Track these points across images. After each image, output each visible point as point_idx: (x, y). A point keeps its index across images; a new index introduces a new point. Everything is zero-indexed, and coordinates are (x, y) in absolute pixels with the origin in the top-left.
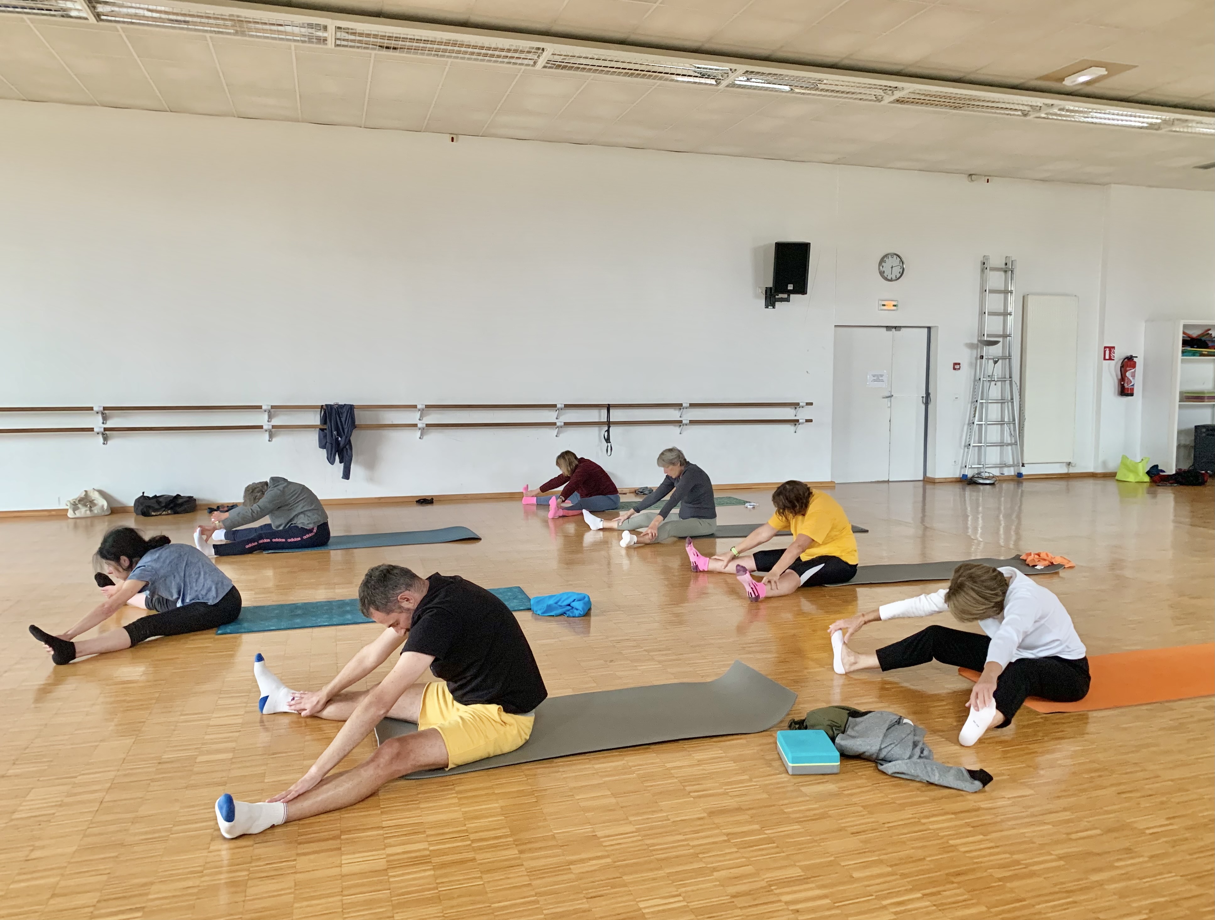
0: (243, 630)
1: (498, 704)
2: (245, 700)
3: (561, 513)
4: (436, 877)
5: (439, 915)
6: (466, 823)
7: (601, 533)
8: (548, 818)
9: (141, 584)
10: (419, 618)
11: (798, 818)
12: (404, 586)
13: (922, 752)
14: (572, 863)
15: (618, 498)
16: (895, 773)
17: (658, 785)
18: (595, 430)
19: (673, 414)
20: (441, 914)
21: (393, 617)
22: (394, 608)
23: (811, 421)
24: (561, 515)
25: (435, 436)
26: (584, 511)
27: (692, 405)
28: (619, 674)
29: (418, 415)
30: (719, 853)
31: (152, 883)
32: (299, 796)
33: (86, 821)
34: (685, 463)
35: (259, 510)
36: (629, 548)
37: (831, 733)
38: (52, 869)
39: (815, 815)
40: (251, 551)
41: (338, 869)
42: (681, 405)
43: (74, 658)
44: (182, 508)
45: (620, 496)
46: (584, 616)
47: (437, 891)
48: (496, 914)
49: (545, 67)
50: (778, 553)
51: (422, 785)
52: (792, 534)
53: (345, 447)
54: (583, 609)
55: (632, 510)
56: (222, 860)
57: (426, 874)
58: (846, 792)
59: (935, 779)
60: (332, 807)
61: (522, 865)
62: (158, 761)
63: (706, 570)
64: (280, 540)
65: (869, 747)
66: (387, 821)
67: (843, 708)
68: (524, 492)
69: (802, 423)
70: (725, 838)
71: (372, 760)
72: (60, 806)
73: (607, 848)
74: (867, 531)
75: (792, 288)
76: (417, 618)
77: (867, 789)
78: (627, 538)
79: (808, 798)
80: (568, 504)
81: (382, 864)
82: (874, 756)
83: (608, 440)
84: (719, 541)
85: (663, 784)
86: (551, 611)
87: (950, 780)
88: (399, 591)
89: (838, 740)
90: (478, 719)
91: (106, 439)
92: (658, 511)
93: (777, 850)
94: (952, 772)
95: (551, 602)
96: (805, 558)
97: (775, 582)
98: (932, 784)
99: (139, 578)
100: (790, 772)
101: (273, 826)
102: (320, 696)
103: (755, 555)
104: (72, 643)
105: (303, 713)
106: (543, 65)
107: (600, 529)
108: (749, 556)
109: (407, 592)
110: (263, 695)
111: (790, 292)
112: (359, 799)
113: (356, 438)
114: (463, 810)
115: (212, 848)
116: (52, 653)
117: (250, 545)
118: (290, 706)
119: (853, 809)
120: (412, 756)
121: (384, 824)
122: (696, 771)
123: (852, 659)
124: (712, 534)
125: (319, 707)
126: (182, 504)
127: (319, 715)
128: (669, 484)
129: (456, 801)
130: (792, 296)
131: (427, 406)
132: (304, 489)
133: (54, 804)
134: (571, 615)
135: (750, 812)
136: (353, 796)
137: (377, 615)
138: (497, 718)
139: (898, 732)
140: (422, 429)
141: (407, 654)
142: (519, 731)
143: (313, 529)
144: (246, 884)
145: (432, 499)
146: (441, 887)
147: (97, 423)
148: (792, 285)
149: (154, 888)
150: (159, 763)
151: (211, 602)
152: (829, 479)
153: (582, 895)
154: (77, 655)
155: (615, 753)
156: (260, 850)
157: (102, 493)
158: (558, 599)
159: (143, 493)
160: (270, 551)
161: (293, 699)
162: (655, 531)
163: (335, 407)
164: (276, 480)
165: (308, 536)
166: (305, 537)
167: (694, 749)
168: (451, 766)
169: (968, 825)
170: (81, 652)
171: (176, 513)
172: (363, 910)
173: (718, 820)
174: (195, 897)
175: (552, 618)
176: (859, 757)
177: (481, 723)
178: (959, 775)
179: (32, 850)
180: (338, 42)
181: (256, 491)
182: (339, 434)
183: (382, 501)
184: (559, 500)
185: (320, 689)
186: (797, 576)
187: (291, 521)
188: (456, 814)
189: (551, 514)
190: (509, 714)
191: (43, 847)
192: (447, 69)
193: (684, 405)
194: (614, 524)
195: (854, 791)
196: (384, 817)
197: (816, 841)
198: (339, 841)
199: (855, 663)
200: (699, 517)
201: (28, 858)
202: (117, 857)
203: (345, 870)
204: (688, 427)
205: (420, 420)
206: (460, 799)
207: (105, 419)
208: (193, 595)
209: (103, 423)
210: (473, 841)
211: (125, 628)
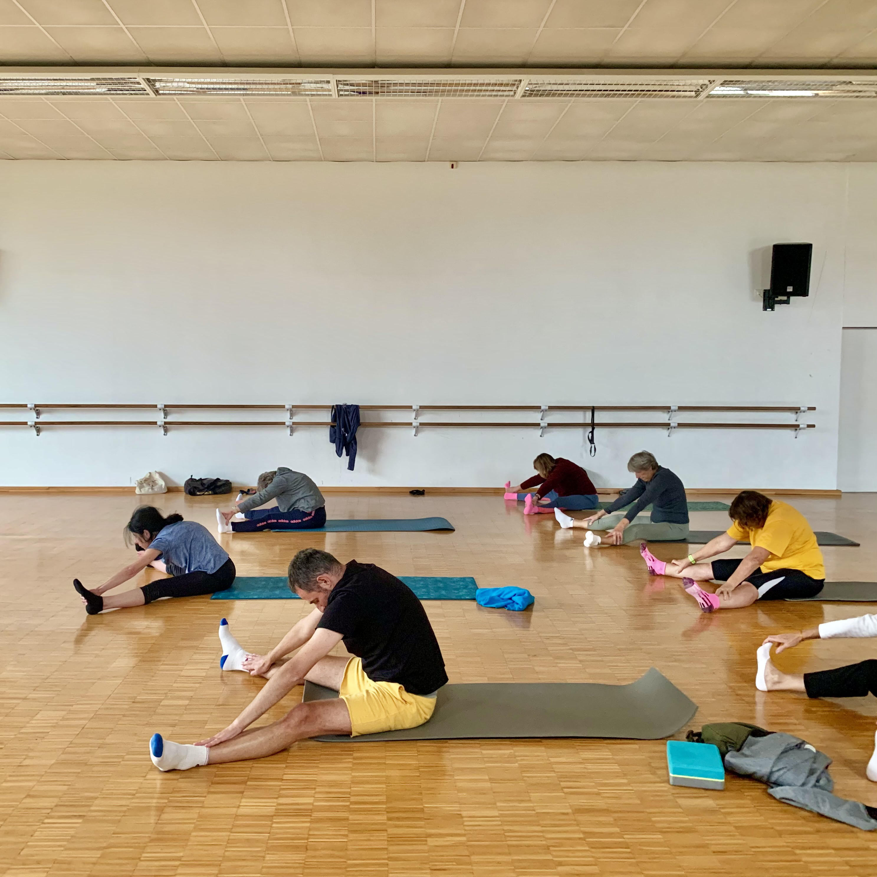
0: (232, 597)
1: (400, 684)
2: (214, 657)
3: (536, 509)
4: (310, 829)
5: (301, 861)
6: (352, 786)
7: (571, 532)
8: (423, 792)
9: (157, 553)
10: (334, 598)
11: (663, 828)
12: (323, 569)
13: (818, 781)
14: (430, 836)
15: (597, 498)
16: (783, 798)
17: (536, 777)
18: (579, 431)
19: (662, 417)
20: (303, 862)
21: (314, 595)
22: (313, 587)
23: (813, 426)
24: (537, 511)
25: (428, 434)
26: (556, 509)
27: (681, 408)
28: (537, 669)
29: (413, 414)
30: (571, 849)
31: (96, 798)
32: (221, 743)
33: (67, 741)
34: (656, 467)
35: (266, 493)
36: (591, 548)
37: (724, 749)
38: (33, 775)
39: (681, 827)
40: (261, 529)
41: (235, 809)
42: (669, 408)
43: (102, 610)
44: (221, 490)
45: (599, 496)
46: (523, 611)
47: (306, 841)
48: (348, 869)
49: (523, 96)
50: (736, 563)
51: (326, 747)
52: (750, 544)
53: (351, 442)
54: (523, 604)
55: (603, 511)
56: (156, 788)
57: (303, 824)
58: (723, 810)
59: (826, 810)
60: (246, 756)
61: (386, 830)
62: (133, 701)
63: (663, 574)
64: (285, 521)
65: (758, 768)
66: (290, 775)
67: (746, 725)
68: (506, 487)
69: (804, 429)
70: (581, 836)
71: (285, 720)
72: (54, 727)
73: (467, 828)
74: (858, 545)
75: (791, 290)
76: (331, 599)
77: (747, 810)
78: (590, 538)
79: (680, 810)
80: (546, 501)
81: (271, 810)
82: (765, 778)
83: (592, 441)
84: (691, 546)
85: (540, 777)
86: (493, 603)
87: (841, 814)
88: (318, 573)
89: (728, 757)
90: (381, 694)
91: (166, 431)
92: (625, 513)
93: (630, 855)
94: (847, 806)
95: (494, 594)
96: (765, 570)
97: (728, 593)
98: (822, 816)
99: (156, 547)
100: (671, 781)
101: (198, 766)
102: (266, 660)
103: (713, 563)
104: (102, 597)
105: (252, 673)
106: (521, 95)
107: (570, 528)
108: (707, 564)
109: (325, 575)
110: (224, 655)
111: (789, 295)
112: (271, 753)
113: (361, 435)
114: (353, 774)
115: (148, 777)
116: (86, 604)
117: (260, 524)
118: (244, 665)
119: (725, 828)
120: (319, 720)
121: (285, 777)
122: (578, 768)
123: (776, 678)
124: (685, 539)
125: (264, 669)
126: (220, 487)
127: (264, 675)
128: (641, 487)
129: (350, 765)
130: (792, 299)
131: (421, 407)
132: (305, 478)
133: (50, 725)
134: (512, 609)
135: (616, 815)
136: (265, 749)
137: (301, 592)
138: (398, 696)
139: (794, 757)
140: (417, 428)
141: (320, 630)
142: (418, 710)
143: (311, 513)
144: (163, 810)
145: (424, 491)
146: (312, 838)
147: (159, 418)
148: (792, 287)
149: (97, 802)
150: (133, 702)
151: (209, 572)
152: (835, 489)
153: (427, 866)
154: (104, 608)
155: (508, 742)
156: (183, 784)
157: (162, 475)
158: (500, 593)
159: (192, 476)
160: (277, 530)
161: (247, 660)
162: (620, 534)
163: (344, 407)
164: (283, 471)
165: (307, 519)
166: (304, 520)
167: (584, 748)
168: (354, 734)
169: (847, 863)
170: (106, 606)
171: (215, 493)
172: (244, 847)
173: (583, 818)
174: (122, 814)
175: (493, 610)
176: (750, 777)
177: (384, 699)
178: (854, 810)
179: (25, 759)
180: (341, 93)
181: (267, 479)
182: (346, 431)
183: (381, 490)
184: (535, 498)
185: (266, 654)
186: (754, 588)
187: (293, 505)
188: (345, 777)
189: (526, 510)
190: (411, 694)
191: (32, 758)
192: (439, 106)
193: (672, 408)
194: (584, 524)
195: (732, 810)
196: (287, 771)
197: (671, 853)
198: (243, 786)
199: (779, 682)
200: (670, 521)
201: (21, 765)
202: (79, 773)
203: (242, 811)
204: (676, 429)
205: (415, 419)
206: (354, 764)
207: (166, 415)
208: (197, 565)
209: (165, 418)
210: (352, 803)
211: (141, 588)
